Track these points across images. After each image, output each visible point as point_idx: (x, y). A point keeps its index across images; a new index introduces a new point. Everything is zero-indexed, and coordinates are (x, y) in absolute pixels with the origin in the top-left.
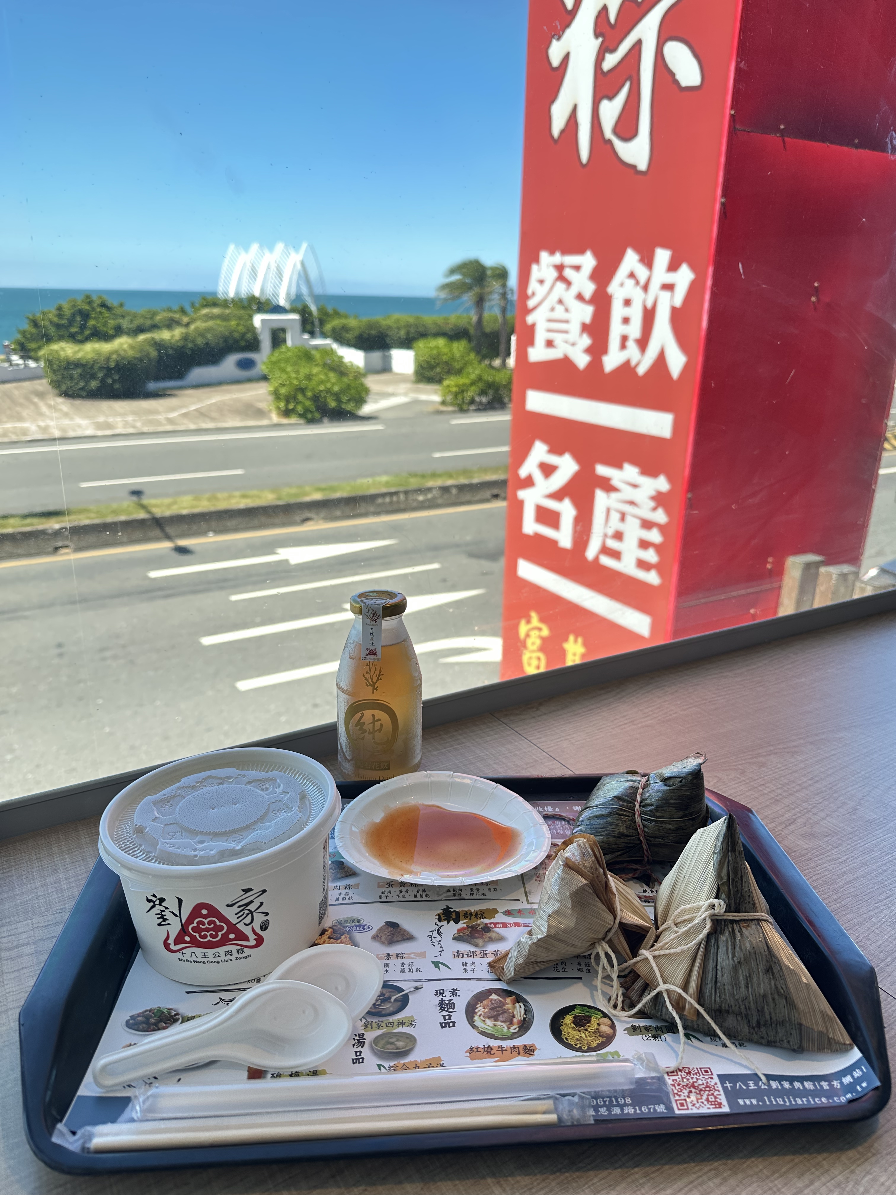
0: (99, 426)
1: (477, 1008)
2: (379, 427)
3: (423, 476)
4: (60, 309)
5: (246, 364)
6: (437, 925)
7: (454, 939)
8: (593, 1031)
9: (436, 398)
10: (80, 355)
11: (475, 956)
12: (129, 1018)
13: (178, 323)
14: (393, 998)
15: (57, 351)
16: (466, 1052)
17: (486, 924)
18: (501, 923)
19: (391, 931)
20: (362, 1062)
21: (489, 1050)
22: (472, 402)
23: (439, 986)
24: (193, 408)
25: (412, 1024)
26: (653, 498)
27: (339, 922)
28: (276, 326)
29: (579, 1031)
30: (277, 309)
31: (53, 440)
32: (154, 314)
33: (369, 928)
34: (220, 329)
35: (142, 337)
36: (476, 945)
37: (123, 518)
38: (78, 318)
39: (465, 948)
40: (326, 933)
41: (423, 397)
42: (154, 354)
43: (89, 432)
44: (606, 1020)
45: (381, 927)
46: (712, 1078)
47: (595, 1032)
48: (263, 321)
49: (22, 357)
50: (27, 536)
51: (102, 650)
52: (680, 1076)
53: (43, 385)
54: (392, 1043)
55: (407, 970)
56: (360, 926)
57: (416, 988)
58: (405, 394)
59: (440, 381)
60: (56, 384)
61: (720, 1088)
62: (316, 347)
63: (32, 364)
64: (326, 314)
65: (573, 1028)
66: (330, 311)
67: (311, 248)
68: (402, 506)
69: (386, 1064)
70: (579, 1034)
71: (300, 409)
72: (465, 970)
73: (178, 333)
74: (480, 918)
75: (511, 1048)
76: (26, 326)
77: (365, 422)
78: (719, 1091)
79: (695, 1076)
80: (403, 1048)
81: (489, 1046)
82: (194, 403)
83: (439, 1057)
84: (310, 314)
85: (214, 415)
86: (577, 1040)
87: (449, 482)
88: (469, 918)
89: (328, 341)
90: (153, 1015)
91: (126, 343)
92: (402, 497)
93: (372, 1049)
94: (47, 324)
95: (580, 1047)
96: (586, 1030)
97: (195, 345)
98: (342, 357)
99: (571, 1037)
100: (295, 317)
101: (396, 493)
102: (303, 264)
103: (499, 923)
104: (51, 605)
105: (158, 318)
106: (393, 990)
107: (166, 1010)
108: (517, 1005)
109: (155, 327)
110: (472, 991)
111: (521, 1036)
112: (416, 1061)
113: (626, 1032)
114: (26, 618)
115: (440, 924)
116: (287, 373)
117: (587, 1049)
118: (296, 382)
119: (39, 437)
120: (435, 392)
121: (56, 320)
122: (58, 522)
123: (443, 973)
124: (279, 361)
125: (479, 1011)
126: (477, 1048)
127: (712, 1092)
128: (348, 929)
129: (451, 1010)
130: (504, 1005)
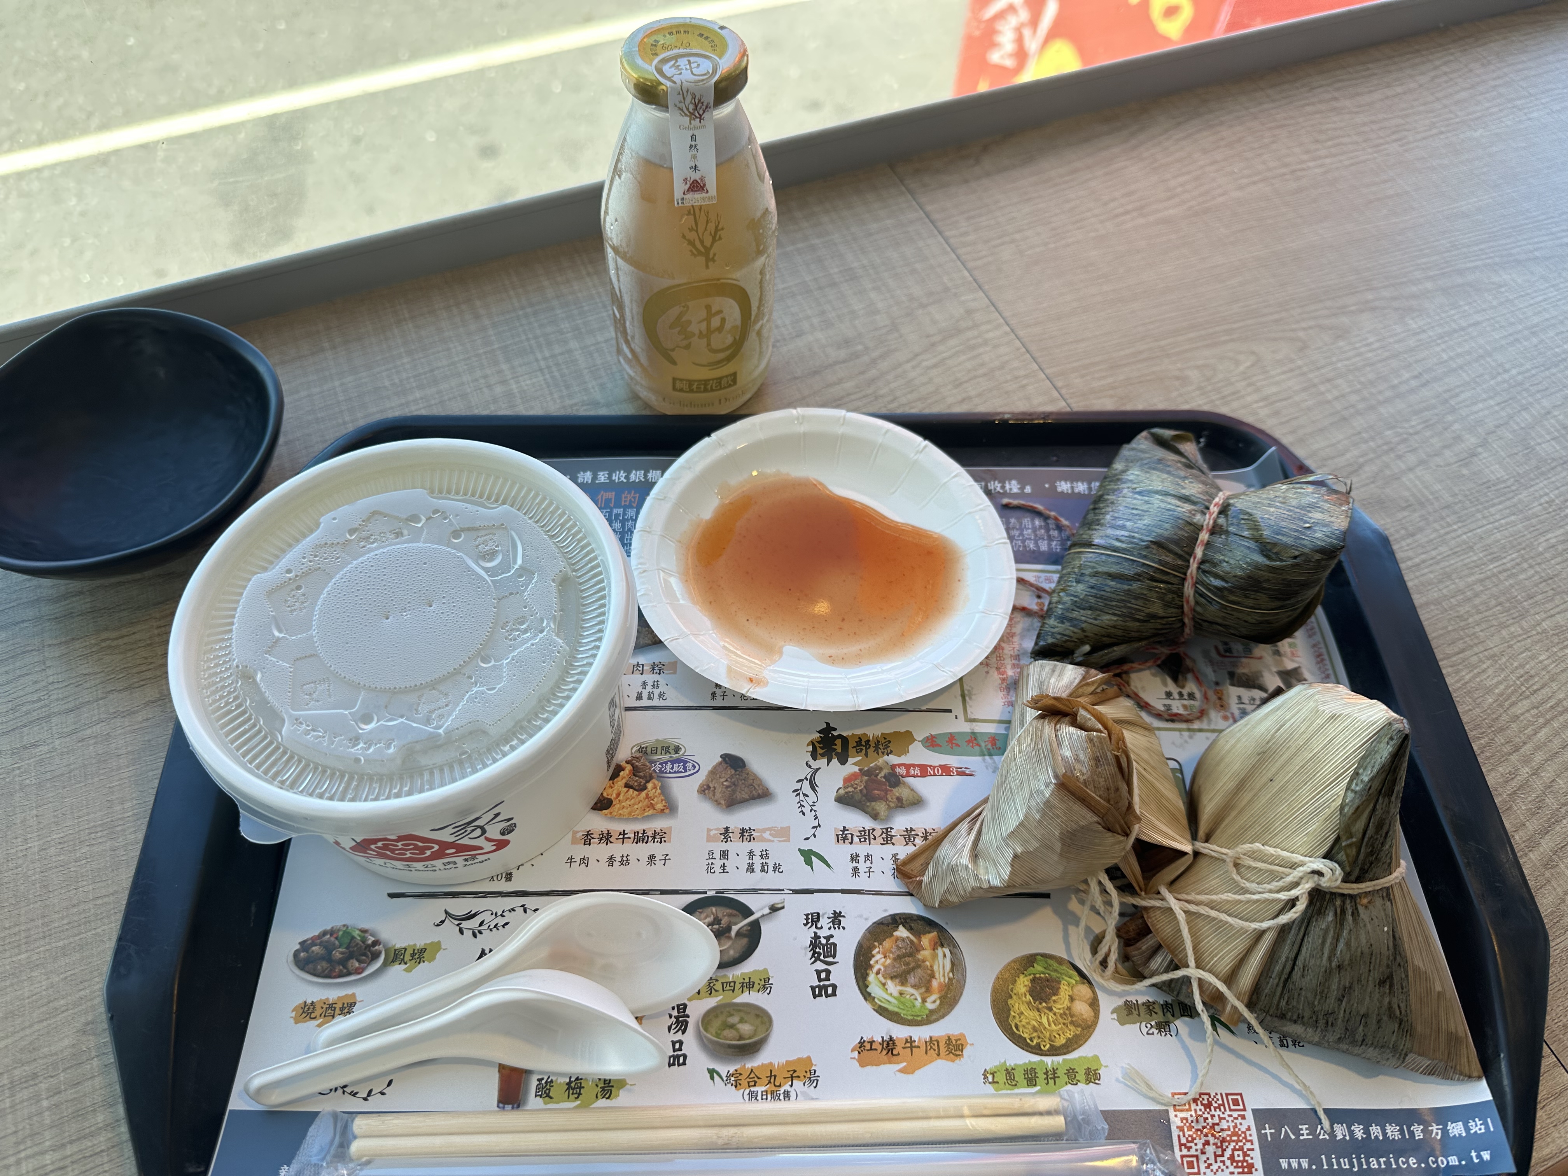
1: (873, 956)
6: (810, 767)
7: (840, 800)
8: (1062, 1012)
11: (872, 841)
12: (298, 947)
14: (735, 929)
16: (852, 1051)
17: (893, 767)
18: (918, 766)
19: (732, 777)
20: (684, 1063)
21: (889, 1046)
23: (813, 903)
25: (765, 988)
27: (643, 750)
29: (1038, 1010)
33: (694, 766)
36: (875, 817)
39: (857, 821)
40: (622, 773)
44: (1084, 990)
45: (715, 767)
46: (1243, 1117)
47: (1065, 1014)
52: (1193, 1113)
54: (732, 1026)
55: (757, 868)
56: (678, 761)
57: (774, 909)
61: (1255, 1138)
65: (1029, 1003)
69: (724, 1069)
70: (1038, 1018)
72: (855, 870)
74: (883, 753)
75: (926, 1042)
78: (1251, 1142)
79: (1218, 1112)
80: (750, 1038)
81: (891, 1038)
83: (809, 1058)
86: (1035, 1029)
88: (864, 752)
90: (337, 942)
93: (700, 1038)
95: (1038, 1045)
96: (1050, 1009)
99: (1024, 1022)
103: (914, 766)
106: (734, 912)
107: (358, 932)
108: (940, 951)
110: (866, 919)
111: (943, 1017)
112: (771, 1064)
113: (1115, 1016)
115: (815, 764)
117: (1048, 1050)
123: (819, 877)
125: (877, 962)
126: (872, 1042)
127: (1241, 1144)
128: (658, 767)
129: (830, 959)
130: (918, 951)
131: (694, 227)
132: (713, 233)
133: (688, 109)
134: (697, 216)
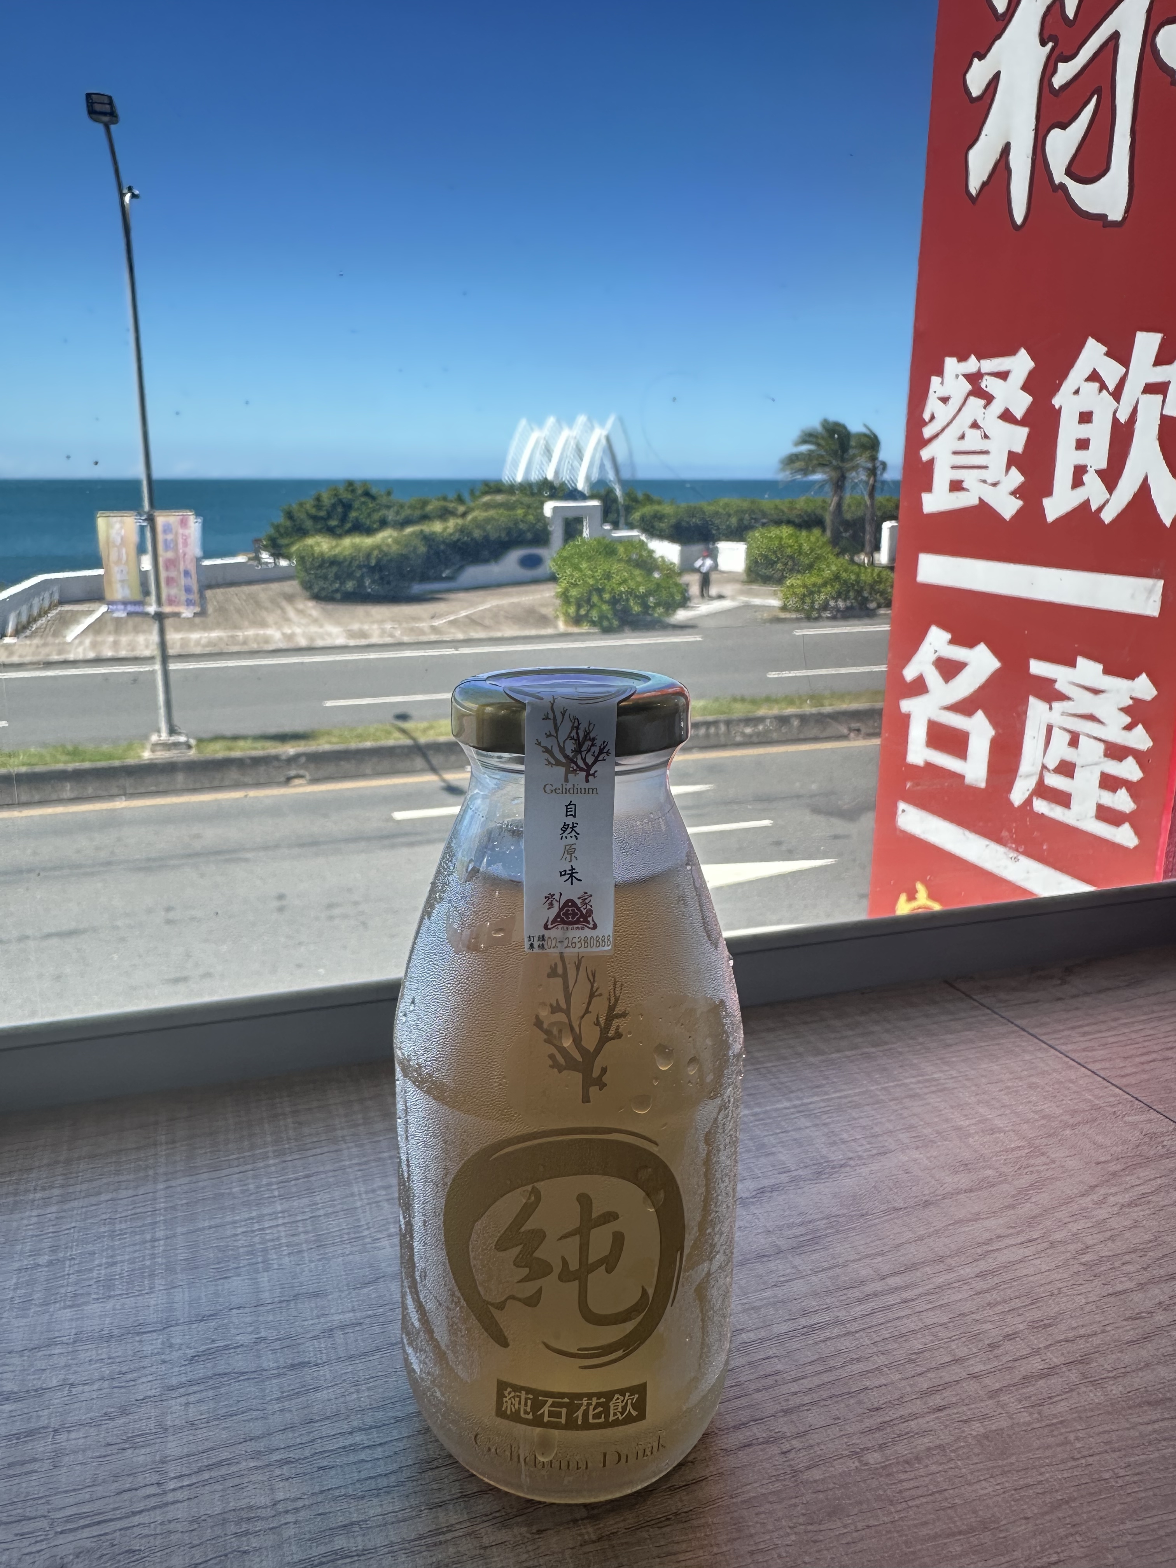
0: (352, 635)
2: (698, 638)
3: (754, 702)
4: (318, 499)
5: (532, 562)
9: (775, 602)
10: (337, 551)
13: (452, 513)
15: (312, 546)
22: (825, 607)
24: (463, 613)
26: (1126, 710)
28: (571, 515)
30: (573, 494)
31: (299, 650)
32: (425, 503)
34: (502, 519)
35: (409, 530)
37: (368, 744)
38: (340, 509)
41: (757, 601)
42: (422, 549)
43: (340, 641)
48: (555, 509)
49: (272, 555)
50: (257, 761)
51: (330, 906)
53: (292, 586)
58: (733, 598)
59: (780, 581)
60: (307, 586)
62: (620, 540)
63: (283, 563)
64: (635, 500)
66: (640, 496)
67: (621, 420)
68: (723, 740)
71: (594, 615)
73: (452, 524)
76: (280, 519)
77: (679, 632)
82: (464, 609)
84: (615, 500)
85: (487, 622)
87: (790, 711)
89: (635, 533)
91: (390, 536)
92: (723, 728)
94: (303, 516)
97: (472, 539)
98: (653, 551)
100: (595, 503)
101: (715, 723)
102: (608, 439)
104: (277, 846)
105: (429, 508)
109: (425, 518)
114: (247, 860)
116: (581, 570)
118: (591, 582)
119: (282, 645)
120: (775, 593)
121: (313, 511)
122: (293, 747)
124: (572, 556)
131: (564, 1006)
132: (602, 1021)
133: (562, 750)
134: (571, 983)
